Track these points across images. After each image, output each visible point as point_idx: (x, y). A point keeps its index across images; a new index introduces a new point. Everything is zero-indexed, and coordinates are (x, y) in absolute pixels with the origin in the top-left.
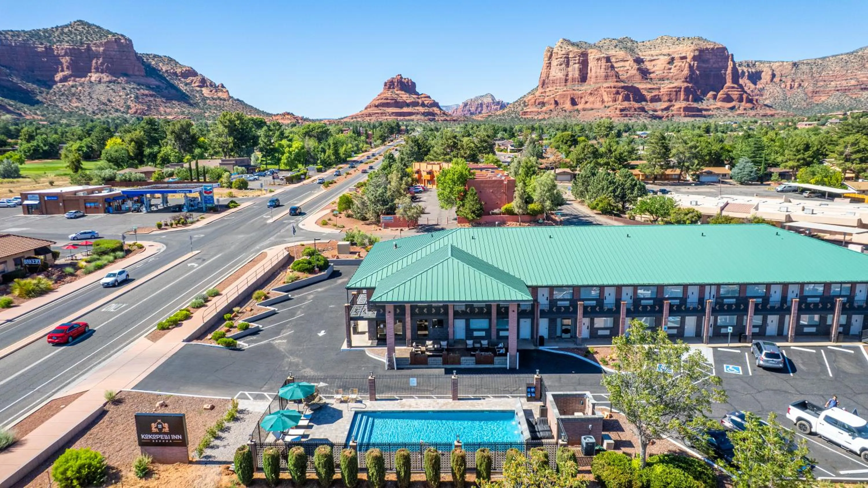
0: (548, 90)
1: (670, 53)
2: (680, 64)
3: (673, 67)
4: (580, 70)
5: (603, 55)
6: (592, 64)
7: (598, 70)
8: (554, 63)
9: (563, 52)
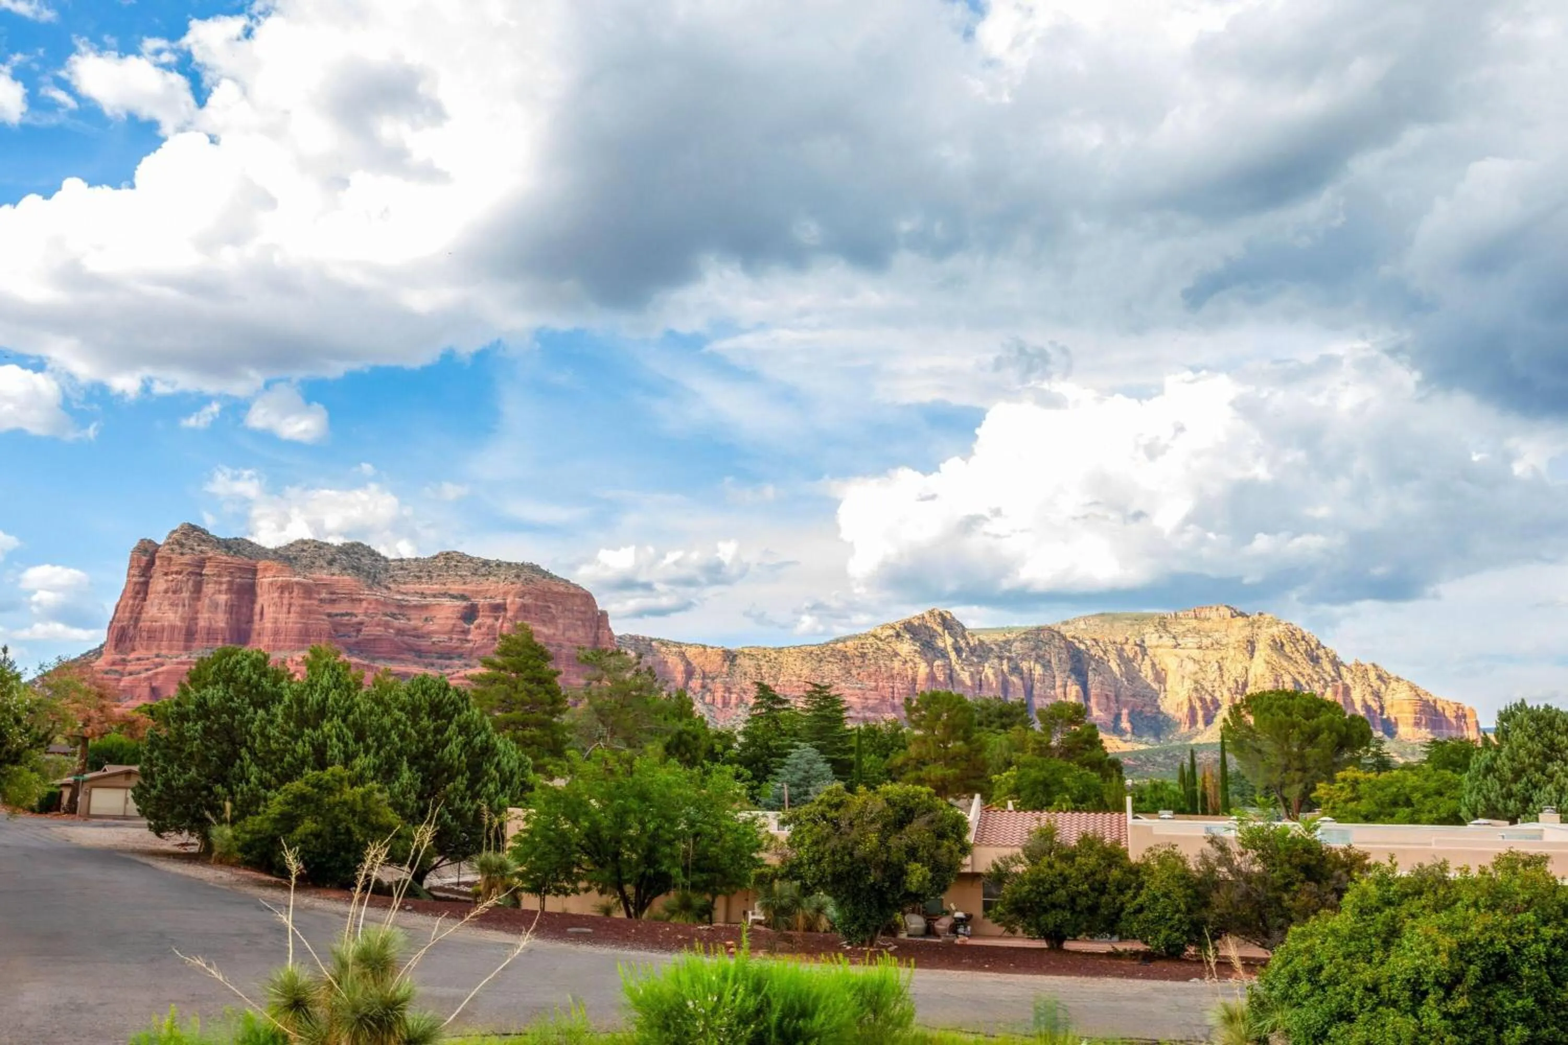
0: (133, 656)
1: (467, 594)
2: (489, 621)
3: (472, 626)
4: (231, 609)
5: (297, 579)
6: (266, 599)
7: (282, 616)
8: (159, 584)
9: (187, 559)
